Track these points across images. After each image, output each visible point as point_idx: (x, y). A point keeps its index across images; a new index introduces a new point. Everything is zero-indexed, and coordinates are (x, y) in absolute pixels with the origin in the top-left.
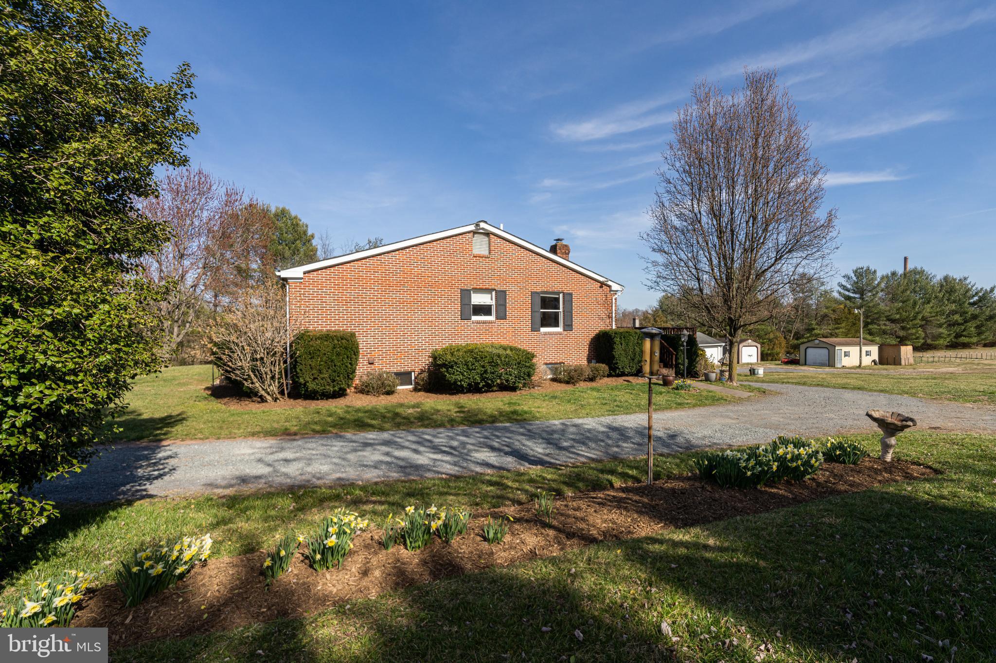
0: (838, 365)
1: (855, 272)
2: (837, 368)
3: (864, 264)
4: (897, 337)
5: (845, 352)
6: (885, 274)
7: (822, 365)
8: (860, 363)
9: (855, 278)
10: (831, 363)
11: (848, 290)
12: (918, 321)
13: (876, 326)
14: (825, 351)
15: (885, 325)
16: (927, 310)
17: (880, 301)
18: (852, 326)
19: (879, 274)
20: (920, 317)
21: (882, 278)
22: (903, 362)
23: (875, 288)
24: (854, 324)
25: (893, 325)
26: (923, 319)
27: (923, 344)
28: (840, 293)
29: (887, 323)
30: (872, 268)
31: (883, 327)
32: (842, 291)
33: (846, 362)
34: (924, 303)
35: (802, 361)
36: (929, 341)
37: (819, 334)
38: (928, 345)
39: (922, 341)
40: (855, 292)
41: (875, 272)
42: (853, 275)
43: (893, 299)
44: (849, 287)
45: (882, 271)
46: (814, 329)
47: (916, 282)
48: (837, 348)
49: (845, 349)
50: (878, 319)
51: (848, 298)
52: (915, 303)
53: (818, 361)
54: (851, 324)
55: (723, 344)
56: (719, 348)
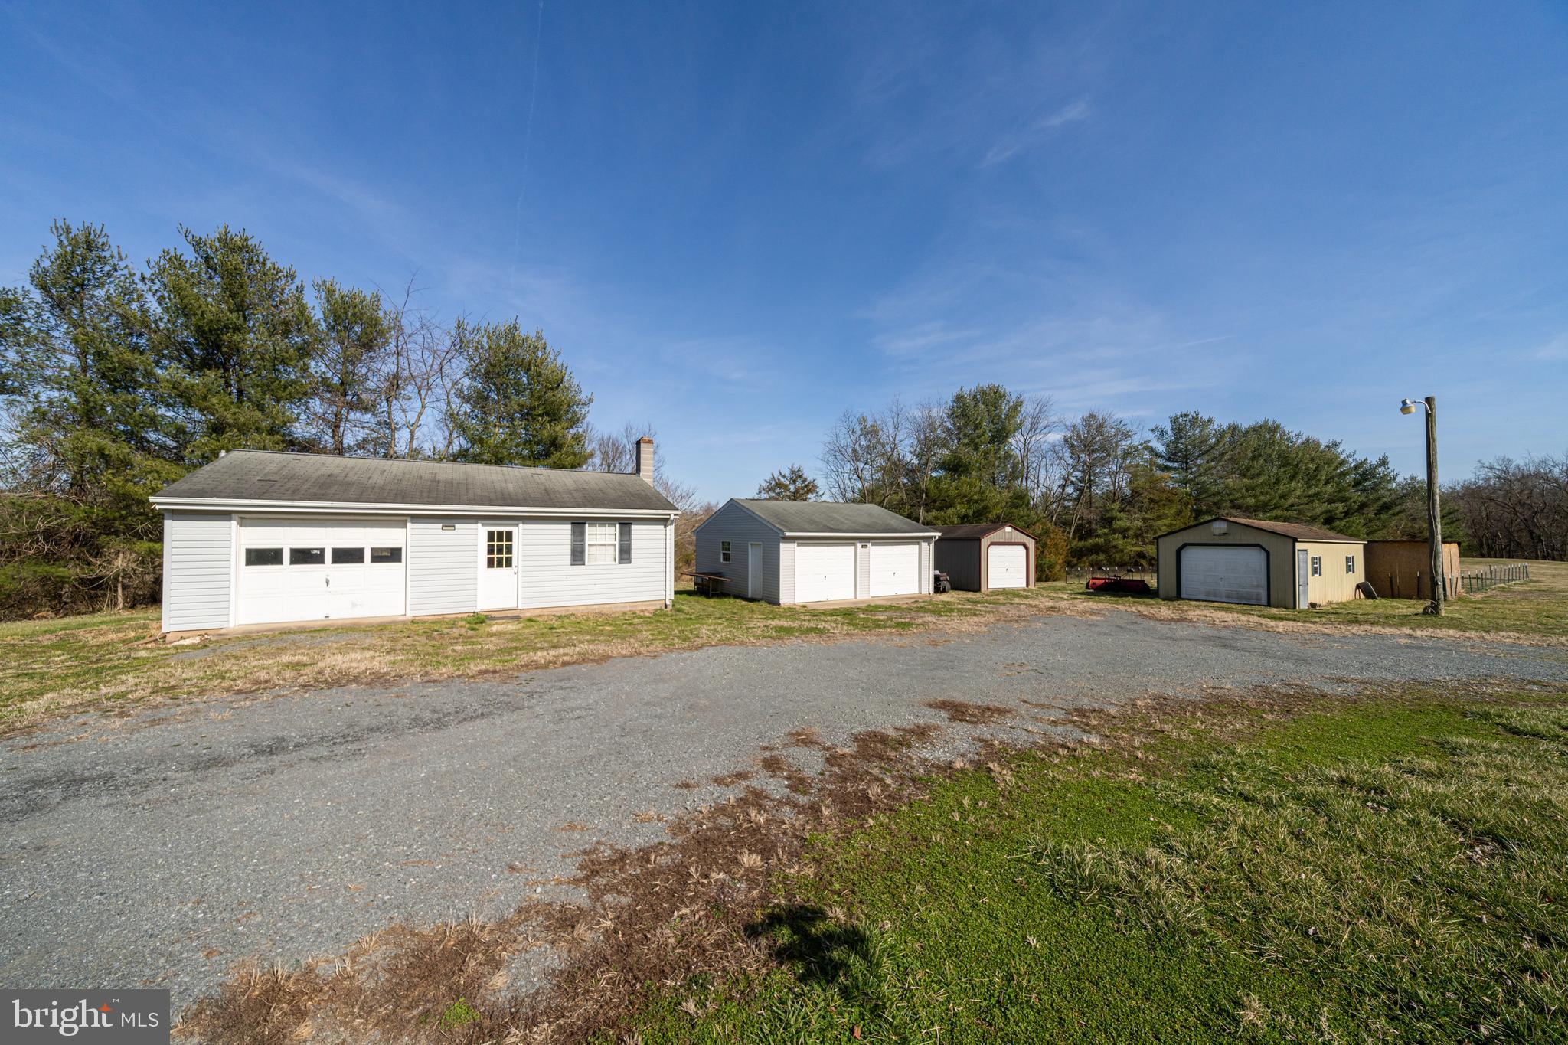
1: (1174, 421)
5: (1312, 560)
9: (1172, 435)
11: (1160, 456)
14: (1251, 557)
19: (1214, 425)
21: (1220, 433)
23: (1208, 450)
30: (1204, 415)
33: (1316, 589)
41: (1207, 421)
42: (1168, 429)
47: (1268, 444)
48: (1298, 547)
49: (1313, 549)
51: (1163, 468)
55: (938, 534)
56: (924, 545)
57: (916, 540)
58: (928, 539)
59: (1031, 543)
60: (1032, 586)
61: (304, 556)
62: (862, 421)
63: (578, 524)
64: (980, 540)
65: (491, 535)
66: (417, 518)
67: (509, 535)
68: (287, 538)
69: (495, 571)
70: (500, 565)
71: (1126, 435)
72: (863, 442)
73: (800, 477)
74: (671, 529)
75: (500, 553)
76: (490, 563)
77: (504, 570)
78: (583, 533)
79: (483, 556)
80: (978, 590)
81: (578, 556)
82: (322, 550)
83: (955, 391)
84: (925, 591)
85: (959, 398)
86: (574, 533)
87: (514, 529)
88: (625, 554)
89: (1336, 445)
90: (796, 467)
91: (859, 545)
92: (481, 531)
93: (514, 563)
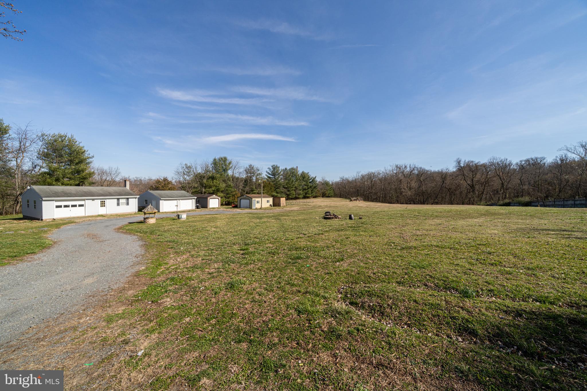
0: (253, 208)
1: (272, 166)
2: (253, 209)
3: (275, 164)
4: (286, 194)
5: (257, 201)
6: (283, 169)
7: (247, 208)
8: (261, 206)
9: (272, 169)
10: (250, 207)
11: (270, 174)
12: (293, 188)
13: (279, 190)
14: (248, 201)
15: (282, 189)
16: (296, 184)
17: (281, 179)
18: (270, 190)
19: (280, 168)
20: (294, 186)
21: (282, 170)
22: (281, 205)
23: (279, 174)
24: (271, 189)
25: (285, 190)
26: (295, 187)
27: (295, 197)
28: (266, 175)
29: (283, 188)
30: (278, 166)
31: (281, 190)
32: (268, 175)
33: (258, 206)
34: (296, 181)
35: (238, 206)
36: (297, 196)
37: (256, 193)
38: (297, 197)
39: (295, 196)
40: (272, 175)
41: (279, 167)
42: (271, 168)
43: (286, 179)
44: (270, 173)
45: (282, 168)
46: (254, 190)
47: (293, 173)
48: (253, 199)
49: (257, 199)
50: (279, 187)
51: (269, 178)
52: (292, 182)
53: (245, 206)
54: (269, 188)
55: (196, 198)
56: (193, 200)
57: (192, 199)
58: (194, 199)
59: (220, 198)
60: (220, 207)
61: (66, 206)
62: (186, 165)
63: (118, 199)
64: (207, 198)
65: (101, 202)
66: (87, 199)
67: (104, 202)
68: (63, 204)
69: (102, 207)
70: (103, 206)
71: (258, 170)
72: (186, 170)
73: (167, 180)
74: (137, 199)
75: (103, 204)
76: (101, 206)
77: (104, 207)
78: (119, 200)
79: (100, 205)
80: (207, 208)
81: (118, 204)
82: (69, 205)
83: (214, 158)
84: (193, 208)
85: (215, 160)
86: (117, 201)
87: (105, 200)
88: (128, 204)
89: (308, 173)
90: (165, 177)
91: (178, 200)
92: (99, 201)
93: (106, 206)
